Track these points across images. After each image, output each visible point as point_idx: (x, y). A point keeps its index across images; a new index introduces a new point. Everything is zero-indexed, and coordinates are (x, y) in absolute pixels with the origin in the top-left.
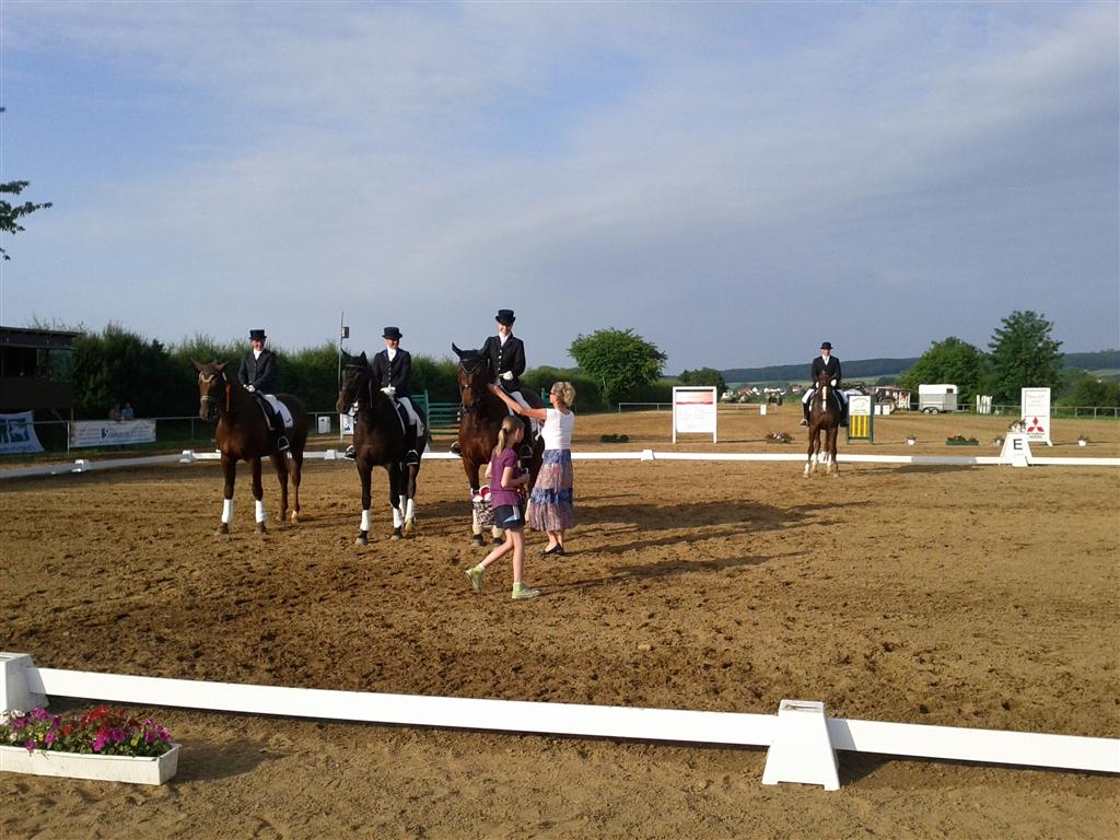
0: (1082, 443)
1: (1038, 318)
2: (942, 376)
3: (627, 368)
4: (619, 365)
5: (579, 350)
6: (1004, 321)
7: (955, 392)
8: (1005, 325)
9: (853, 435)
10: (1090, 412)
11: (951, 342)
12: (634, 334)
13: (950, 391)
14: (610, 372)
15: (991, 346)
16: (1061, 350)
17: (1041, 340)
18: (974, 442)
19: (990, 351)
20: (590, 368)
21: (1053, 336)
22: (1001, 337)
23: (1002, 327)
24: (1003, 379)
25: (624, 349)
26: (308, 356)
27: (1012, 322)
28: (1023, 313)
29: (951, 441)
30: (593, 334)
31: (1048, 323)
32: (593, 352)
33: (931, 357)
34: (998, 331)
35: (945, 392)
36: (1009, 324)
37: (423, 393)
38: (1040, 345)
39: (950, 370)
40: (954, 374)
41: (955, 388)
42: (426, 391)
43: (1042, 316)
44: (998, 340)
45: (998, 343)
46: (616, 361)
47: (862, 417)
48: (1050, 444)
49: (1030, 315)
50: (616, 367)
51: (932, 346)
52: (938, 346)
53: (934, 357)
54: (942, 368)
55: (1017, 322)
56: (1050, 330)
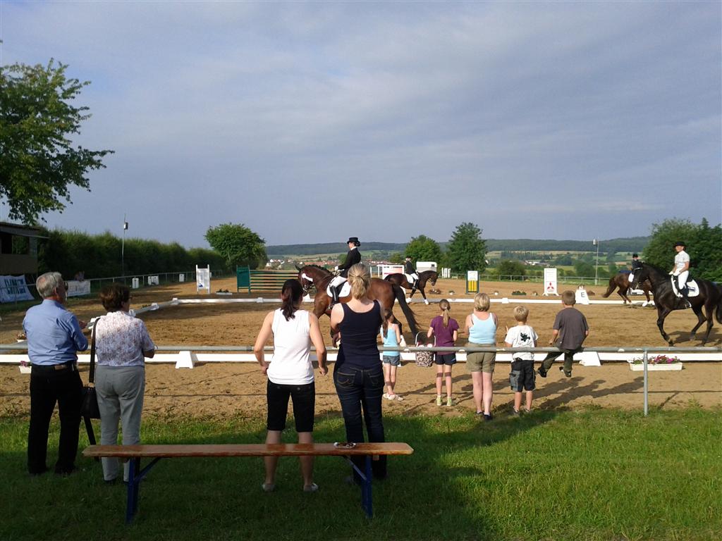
1: (474, 227)
3: (243, 248)
4: (239, 246)
5: (212, 236)
6: (457, 227)
7: (436, 266)
9: (470, 290)
12: (245, 227)
13: (433, 265)
14: (232, 250)
15: (450, 241)
17: (476, 238)
18: (524, 294)
19: (449, 244)
20: (219, 248)
21: (482, 236)
22: (456, 237)
25: (241, 237)
28: (467, 224)
29: (514, 293)
30: (219, 226)
32: (220, 238)
34: (454, 233)
35: (430, 266)
36: (460, 229)
38: (476, 241)
43: (477, 226)
45: (454, 240)
46: (236, 243)
49: (471, 224)
50: (236, 248)
55: (464, 228)
56: (481, 233)
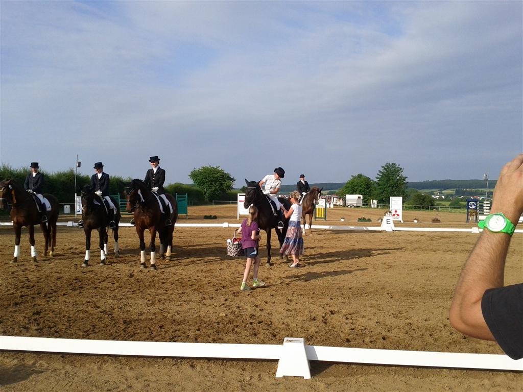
0: (416, 221)
1: (397, 166)
2: (356, 190)
3: (217, 184)
4: (213, 183)
5: (194, 175)
6: (382, 167)
7: (362, 198)
8: (383, 169)
9: (318, 217)
10: (419, 208)
11: (360, 176)
12: (220, 169)
13: (359, 197)
14: (208, 186)
15: (377, 178)
16: (407, 180)
17: (398, 176)
18: (370, 220)
19: (376, 180)
20: (199, 184)
21: (403, 174)
22: (381, 174)
23: (382, 169)
24: (382, 193)
25: (216, 176)
26: (60, 176)
27: (386, 167)
28: (391, 164)
29: (360, 220)
30: (201, 168)
31: (401, 169)
32: (201, 177)
33: (351, 182)
34: (380, 171)
35: (357, 198)
36: (385, 168)
37: (117, 194)
38: (398, 178)
39: (359, 188)
40: (361, 190)
41: (361, 196)
42: (118, 194)
43: (399, 165)
44: (380, 175)
45: (380, 177)
46: (212, 181)
47: (321, 208)
48: (402, 222)
49: (394, 164)
50: (211, 184)
51: (352, 178)
52: (354, 178)
53: (352, 183)
54: (356, 188)
55: (388, 168)
56: (402, 171)
